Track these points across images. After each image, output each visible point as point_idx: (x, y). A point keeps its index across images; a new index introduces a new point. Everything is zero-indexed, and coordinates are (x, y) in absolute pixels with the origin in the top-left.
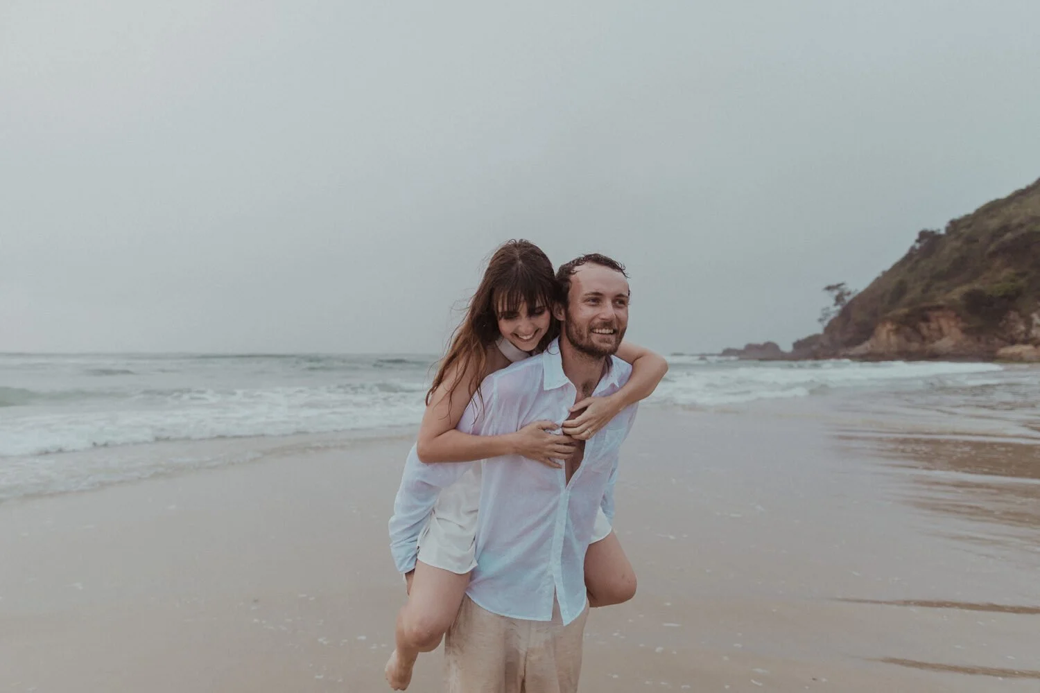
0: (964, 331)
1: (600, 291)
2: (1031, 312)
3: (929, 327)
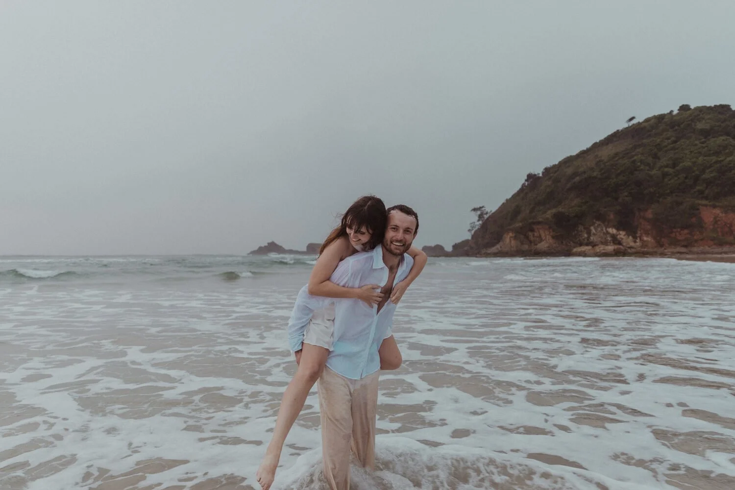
0: (553, 237)
1: (398, 225)
2: (590, 226)
3: (534, 235)
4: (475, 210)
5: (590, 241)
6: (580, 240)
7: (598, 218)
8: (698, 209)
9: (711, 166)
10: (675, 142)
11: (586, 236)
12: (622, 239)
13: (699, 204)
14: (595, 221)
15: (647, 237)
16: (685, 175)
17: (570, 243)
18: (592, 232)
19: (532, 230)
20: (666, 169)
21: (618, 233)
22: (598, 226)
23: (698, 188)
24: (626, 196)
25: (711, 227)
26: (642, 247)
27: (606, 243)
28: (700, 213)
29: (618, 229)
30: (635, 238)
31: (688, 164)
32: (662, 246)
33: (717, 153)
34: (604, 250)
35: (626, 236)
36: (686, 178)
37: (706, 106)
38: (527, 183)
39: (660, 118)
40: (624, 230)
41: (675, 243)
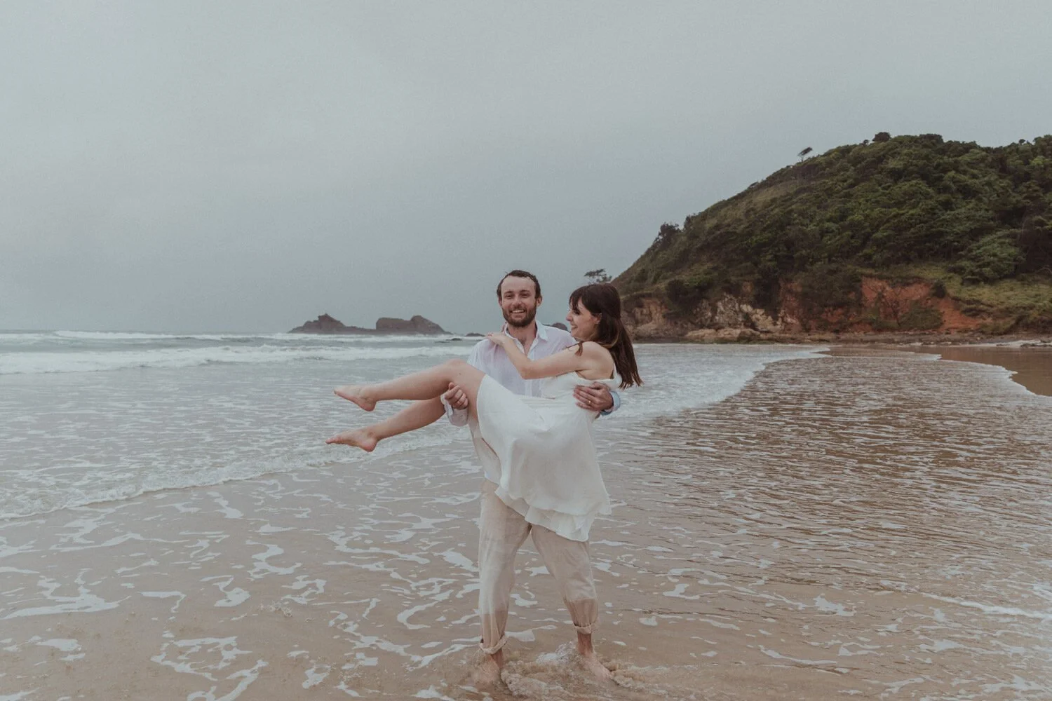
0: (665, 316)
1: (511, 290)
2: (717, 301)
3: (642, 312)
4: (590, 274)
5: (715, 322)
6: (701, 321)
7: (729, 291)
8: (860, 281)
9: (888, 221)
10: (852, 186)
11: (710, 314)
12: (758, 320)
13: (862, 274)
14: (725, 294)
15: (792, 317)
16: (850, 233)
17: (687, 324)
18: (719, 310)
19: (641, 306)
20: (827, 225)
21: (754, 312)
22: (728, 302)
23: (866, 251)
24: (770, 261)
25: (873, 305)
26: (783, 331)
27: (734, 325)
28: (861, 286)
29: (754, 307)
30: (775, 319)
31: (858, 216)
32: (808, 330)
33: (899, 204)
34: (729, 334)
35: (764, 316)
36: (852, 237)
37: (909, 136)
38: (661, 237)
39: (845, 151)
40: (761, 307)
41: (824, 327)
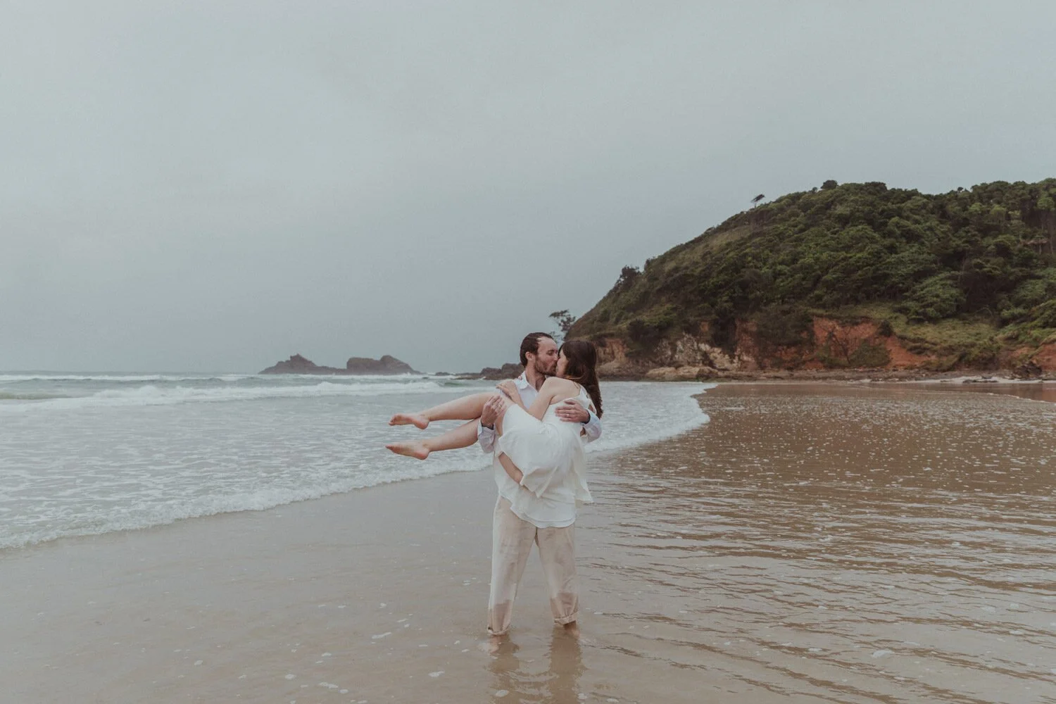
0: (626, 355)
2: (676, 340)
3: (605, 351)
4: (555, 315)
5: (674, 360)
6: (661, 359)
7: (688, 331)
8: (811, 321)
9: (837, 264)
10: (802, 230)
11: (670, 353)
12: (716, 358)
13: (813, 314)
14: (684, 334)
15: (748, 355)
16: (801, 275)
17: (648, 363)
18: (678, 349)
19: (603, 345)
20: (779, 267)
21: (712, 350)
22: (687, 341)
23: (817, 292)
24: (726, 301)
25: (824, 344)
26: (740, 369)
27: (693, 364)
28: (813, 326)
29: (712, 346)
30: (732, 357)
31: (808, 260)
32: (763, 368)
33: (847, 248)
34: (688, 372)
35: (722, 354)
36: (804, 279)
37: (855, 184)
38: (622, 280)
39: (796, 198)
40: (719, 346)
41: (778, 364)
